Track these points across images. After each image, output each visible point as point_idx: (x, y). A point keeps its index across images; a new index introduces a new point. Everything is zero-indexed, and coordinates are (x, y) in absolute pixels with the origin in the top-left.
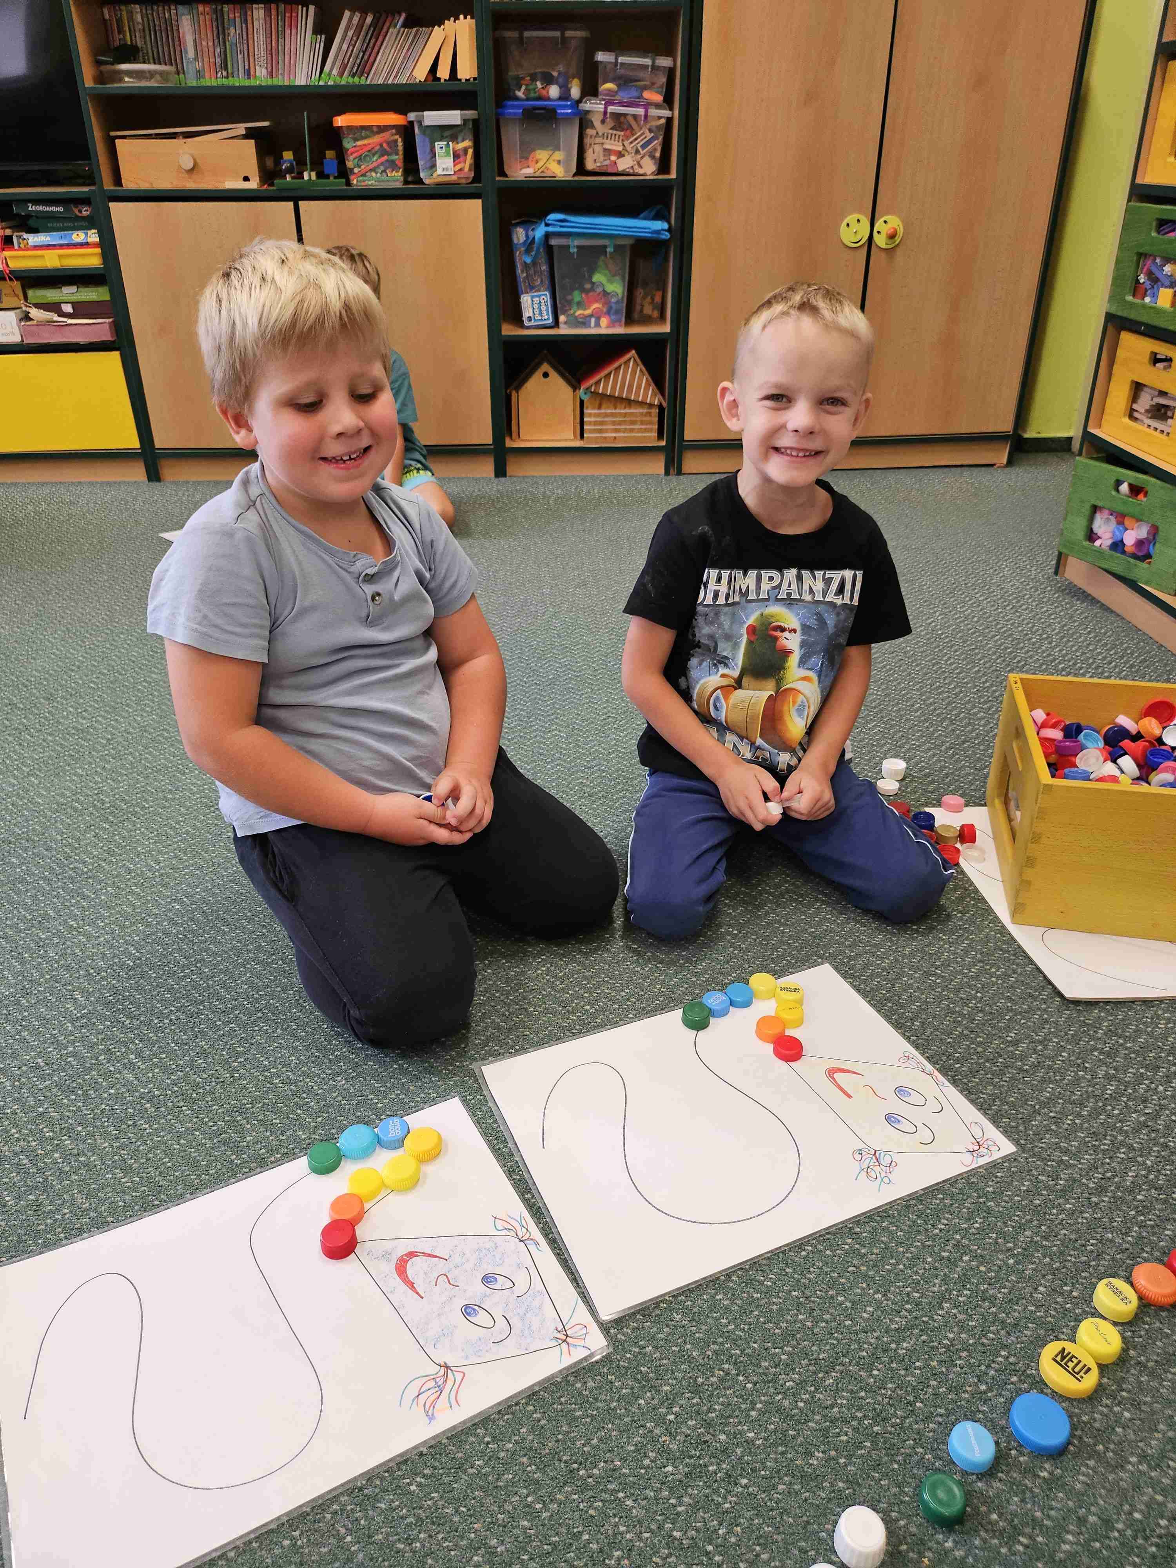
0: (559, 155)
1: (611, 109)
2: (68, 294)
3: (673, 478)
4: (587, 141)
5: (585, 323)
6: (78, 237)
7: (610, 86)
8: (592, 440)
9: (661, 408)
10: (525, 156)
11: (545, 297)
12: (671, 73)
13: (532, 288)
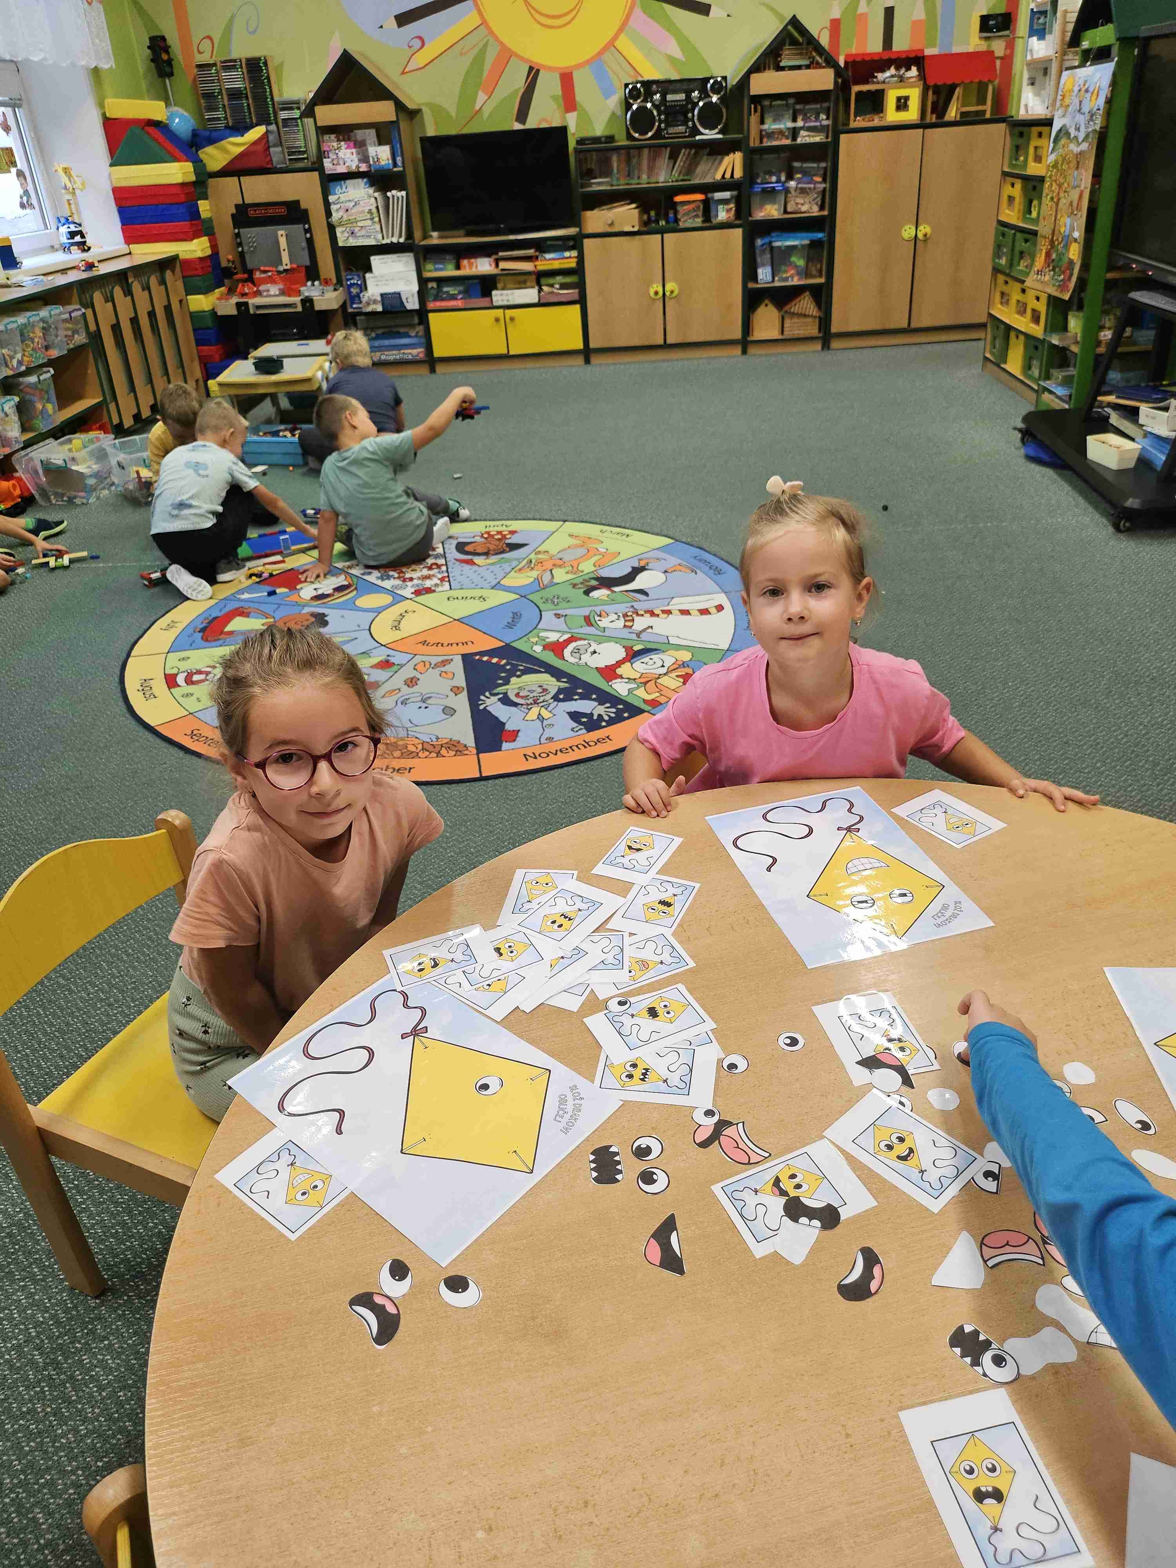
0: (776, 206)
1: (800, 186)
2: (559, 279)
3: (825, 352)
4: (788, 199)
5: (786, 279)
6: (567, 254)
7: (799, 176)
8: (788, 334)
9: (820, 318)
10: (761, 207)
11: (768, 270)
12: (826, 169)
13: (763, 265)
